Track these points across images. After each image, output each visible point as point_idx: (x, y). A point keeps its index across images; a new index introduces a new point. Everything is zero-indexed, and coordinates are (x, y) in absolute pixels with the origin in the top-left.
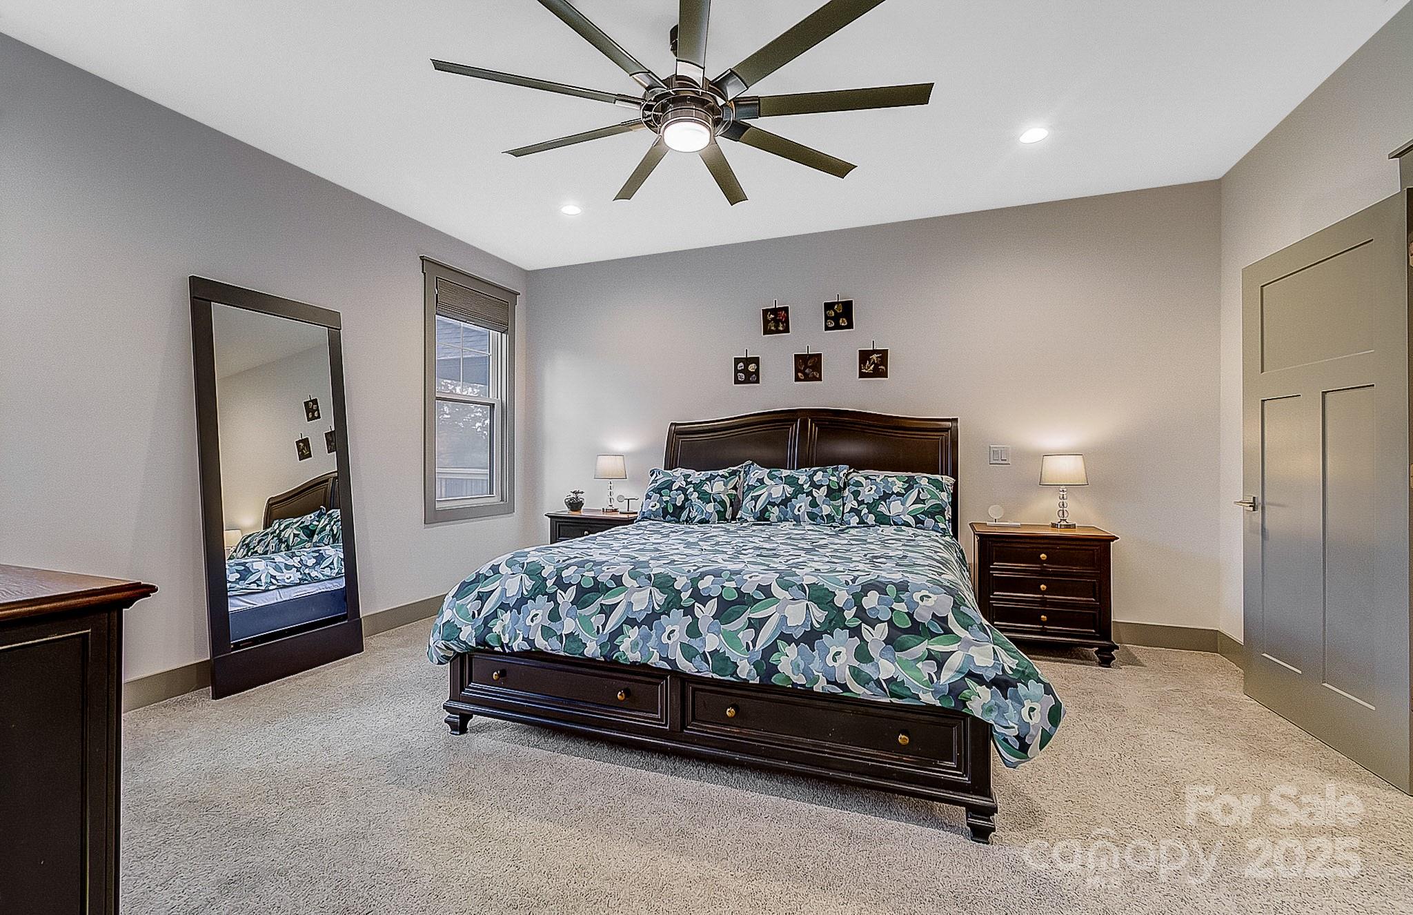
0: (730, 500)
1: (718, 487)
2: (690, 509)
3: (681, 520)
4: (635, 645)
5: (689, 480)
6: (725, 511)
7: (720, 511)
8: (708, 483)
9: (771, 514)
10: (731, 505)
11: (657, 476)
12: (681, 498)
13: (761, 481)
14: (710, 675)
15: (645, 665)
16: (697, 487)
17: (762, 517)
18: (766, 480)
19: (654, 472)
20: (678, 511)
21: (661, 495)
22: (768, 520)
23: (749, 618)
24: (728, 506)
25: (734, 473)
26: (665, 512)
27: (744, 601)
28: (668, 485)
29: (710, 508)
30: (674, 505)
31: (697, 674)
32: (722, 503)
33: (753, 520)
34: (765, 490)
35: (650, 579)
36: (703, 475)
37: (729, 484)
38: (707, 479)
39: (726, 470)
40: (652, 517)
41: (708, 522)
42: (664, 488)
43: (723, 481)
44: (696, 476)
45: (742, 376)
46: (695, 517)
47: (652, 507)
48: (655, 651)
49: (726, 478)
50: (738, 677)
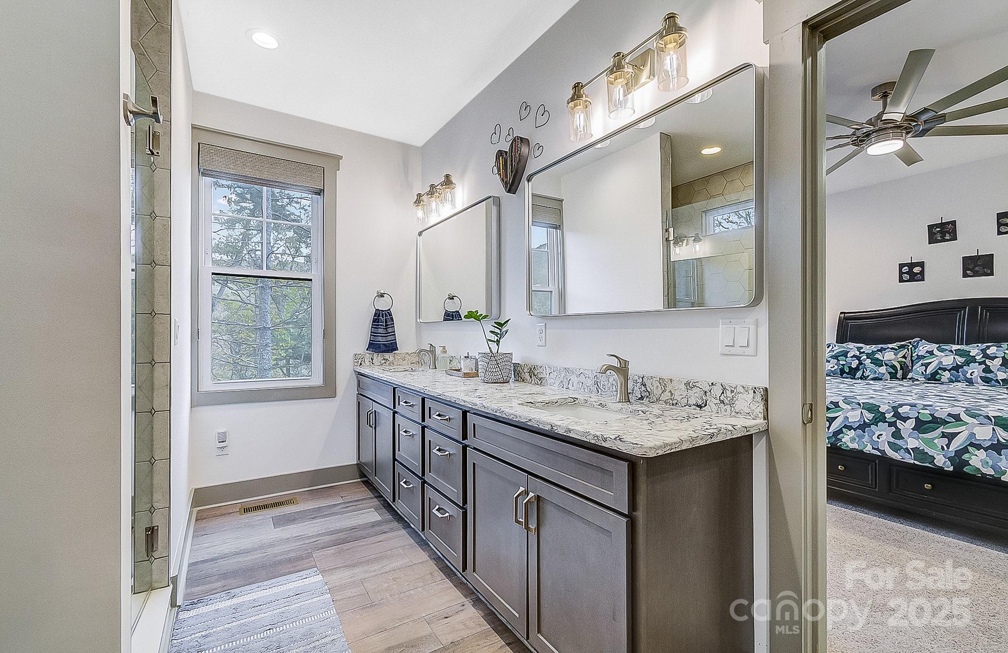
0: (901, 365)
1: (889, 356)
2: (863, 370)
3: (856, 377)
4: (853, 440)
5: (861, 351)
6: (896, 373)
7: (892, 373)
8: (880, 353)
9: (942, 377)
10: (902, 368)
11: (833, 348)
12: (856, 362)
13: (931, 353)
14: (912, 462)
15: (862, 451)
16: (869, 356)
17: (933, 378)
18: (936, 352)
19: (830, 345)
20: (853, 371)
21: (838, 360)
22: (940, 380)
23: (942, 432)
24: (899, 369)
25: (903, 347)
26: (842, 372)
27: (936, 422)
28: (845, 354)
29: (883, 370)
30: (850, 368)
31: (902, 460)
32: (893, 367)
33: (925, 380)
34: (935, 359)
35: (859, 404)
36: (874, 348)
37: (899, 354)
38: (878, 350)
39: (895, 344)
40: (832, 374)
41: (881, 379)
42: (840, 356)
43: (894, 352)
44: (868, 349)
45: (906, 277)
46: (869, 376)
47: (831, 368)
48: (869, 444)
49: (896, 350)
50: (935, 465)
